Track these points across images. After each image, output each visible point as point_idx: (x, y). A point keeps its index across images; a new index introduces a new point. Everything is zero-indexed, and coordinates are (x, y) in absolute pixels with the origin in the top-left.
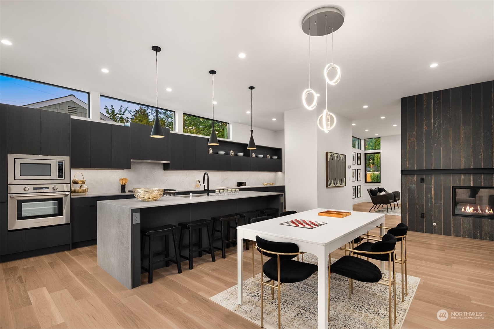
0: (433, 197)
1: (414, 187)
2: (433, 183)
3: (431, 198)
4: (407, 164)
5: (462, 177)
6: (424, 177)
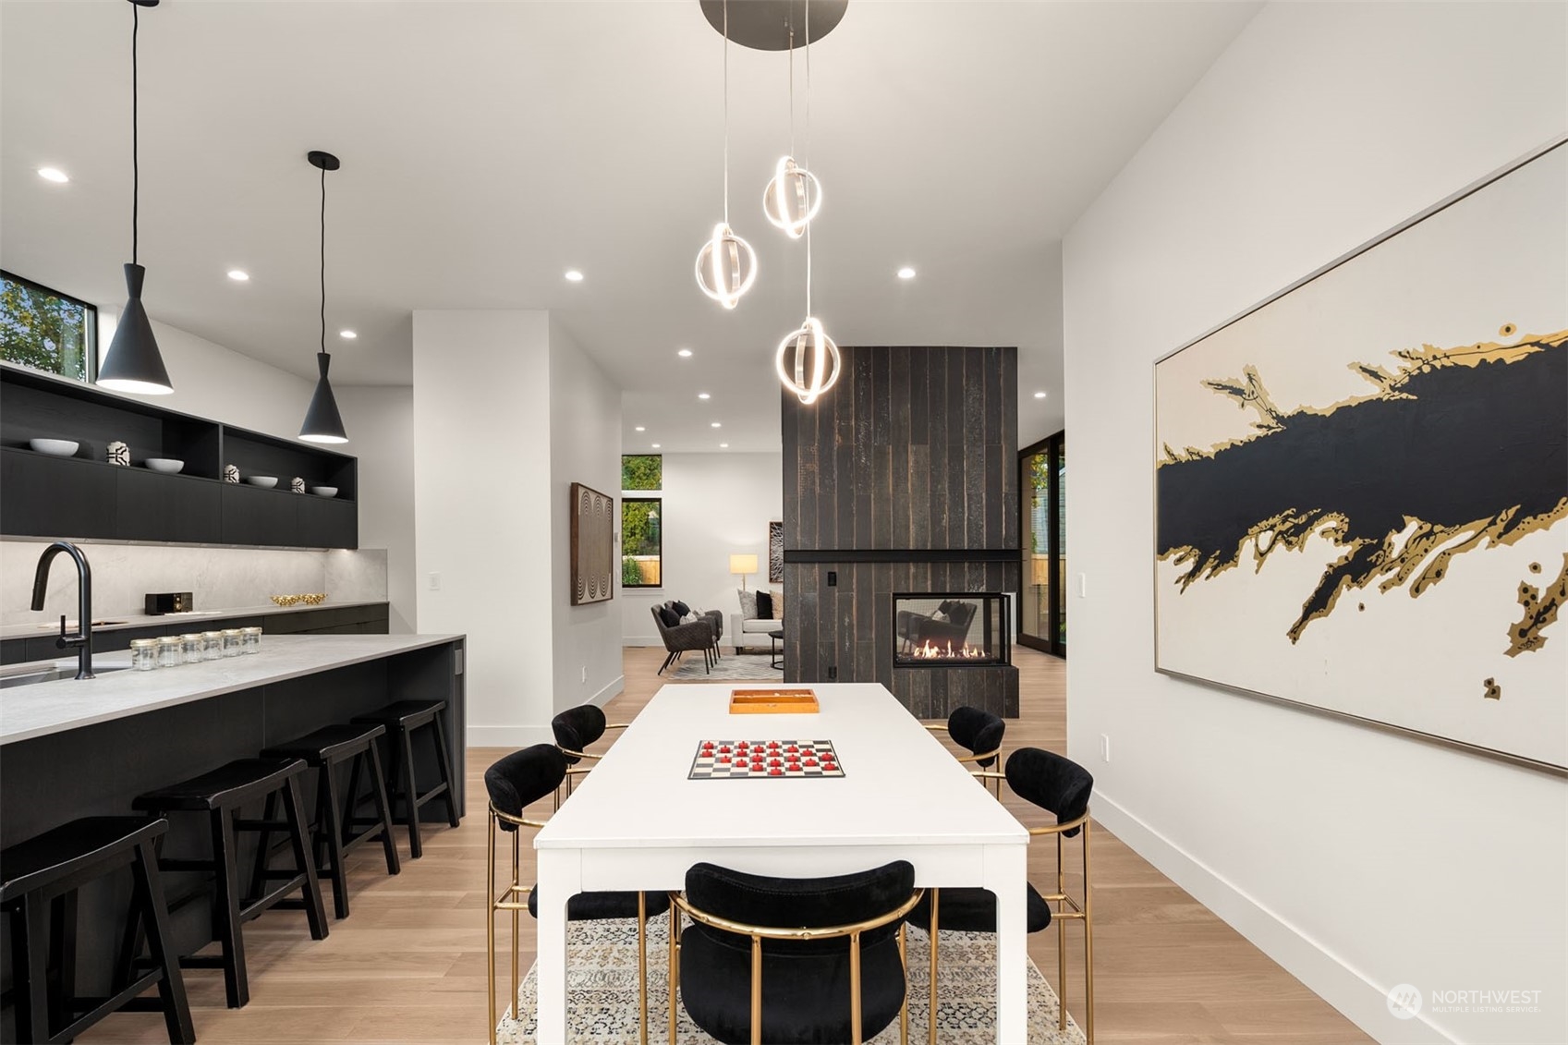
0: (855, 622)
1: (813, 596)
2: (854, 586)
3: (851, 624)
4: (799, 534)
5: (912, 570)
6: (836, 570)
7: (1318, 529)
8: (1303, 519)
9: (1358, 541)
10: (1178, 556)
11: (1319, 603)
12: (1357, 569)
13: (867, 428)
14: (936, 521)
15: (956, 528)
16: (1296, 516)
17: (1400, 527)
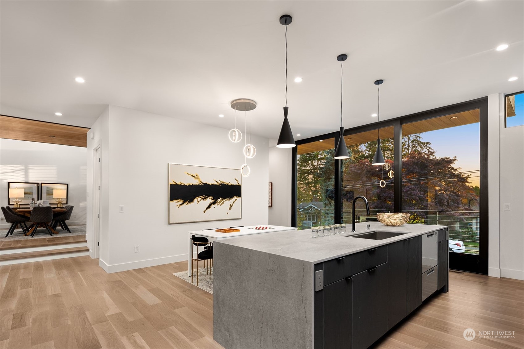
7: (209, 198)
8: (206, 197)
9: (214, 200)
10: (177, 201)
11: (209, 207)
12: (214, 203)
16: (205, 196)
17: (219, 199)
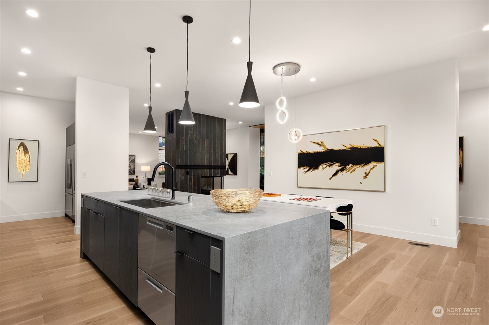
0: (193, 184)
1: (183, 178)
2: (192, 175)
3: (192, 185)
4: (180, 160)
5: (205, 170)
6: (189, 170)
7: (335, 165)
8: (332, 163)
9: (342, 167)
10: (304, 168)
11: (335, 174)
12: (342, 170)
13: (196, 134)
14: (210, 159)
15: (214, 160)
16: (331, 163)
17: (349, 165)
